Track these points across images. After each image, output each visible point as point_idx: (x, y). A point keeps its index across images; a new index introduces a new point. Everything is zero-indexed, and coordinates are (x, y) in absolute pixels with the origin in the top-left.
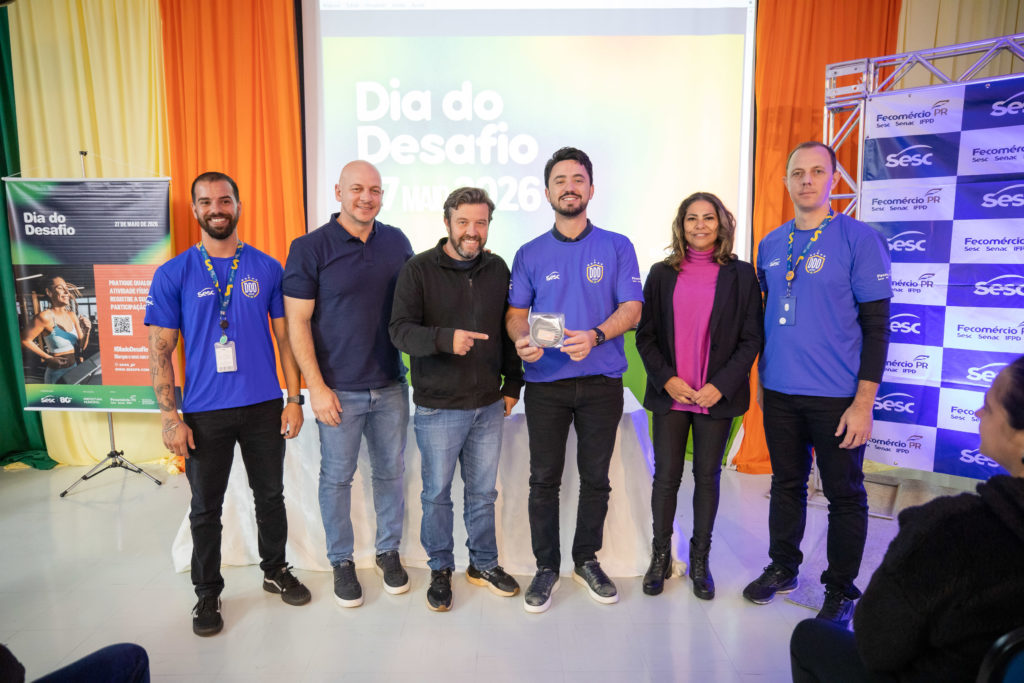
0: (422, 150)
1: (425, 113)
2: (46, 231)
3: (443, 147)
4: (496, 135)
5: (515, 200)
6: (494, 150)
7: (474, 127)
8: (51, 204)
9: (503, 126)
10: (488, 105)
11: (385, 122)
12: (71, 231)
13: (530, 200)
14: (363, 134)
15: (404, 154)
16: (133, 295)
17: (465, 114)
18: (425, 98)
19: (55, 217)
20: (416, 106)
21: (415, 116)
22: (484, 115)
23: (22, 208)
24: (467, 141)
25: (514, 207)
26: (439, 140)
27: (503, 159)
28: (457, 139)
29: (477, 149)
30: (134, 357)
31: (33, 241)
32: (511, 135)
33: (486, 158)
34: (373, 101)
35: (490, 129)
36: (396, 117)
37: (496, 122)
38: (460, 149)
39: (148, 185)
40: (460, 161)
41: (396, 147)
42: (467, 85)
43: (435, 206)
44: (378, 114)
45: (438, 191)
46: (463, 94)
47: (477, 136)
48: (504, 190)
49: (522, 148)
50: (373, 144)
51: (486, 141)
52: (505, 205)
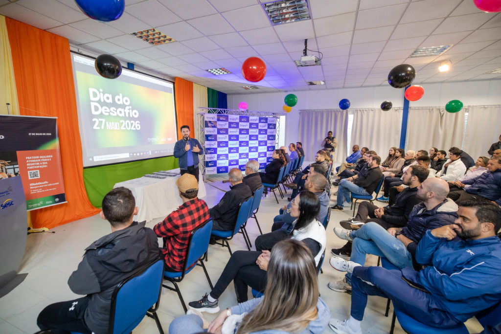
0: (111, 111)
1: (110, 101)
3: (116, 111)
4: (129, 109)
5: (135, 127)
6: (129, 113)
7: (123, 106)
9: (130, 107)
10: (126, 101)
11: (99, 102)
13: (138, 127)
14: (93, 105)
15: (106, 112)
16: (40, 162)
17: (121, 102)
18: (110, 96)
20: (108, 98)
21: (108, 101)
22: (126, 103)
24: (122, 110)
25: (135, 129)
26: (115, 109)
27: (131, 116)
28: (119, 109)
29: (125, 113)
30: (40, 186)
32: (132, 110)
33: (127, 115)
34: (95, 95)
35: (127, 108)
36: (102, 100)
37: (129, 106)
38: (121, 112)
40: (120, 115)
41: (103, 110)
42: (121, 94)
43: (116, 128)
44: (97, 99)
45: (116, 124)
46: (120, 97)
47: (125, 109)
48: (132, 124)
49: (135, 114)
50: (96, 109)
51: (127, 111)
52: (133, 128)
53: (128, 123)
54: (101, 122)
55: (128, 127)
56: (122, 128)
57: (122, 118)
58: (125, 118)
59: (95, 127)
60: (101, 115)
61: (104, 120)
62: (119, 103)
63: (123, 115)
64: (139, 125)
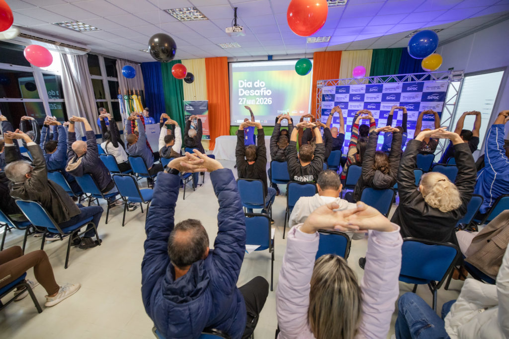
0: (250, 93)
1: (251, 86)
2: (189, 109)
4: (264, 90)
5: (267, 102)
6: (263, 93)
7: (260, 88)
8: (190, 105)
9: (265, 88)
10: (262, 84)
11: (244, 88)
12: (193, 109)
14: (240, 90)
15: (247, 94)
17: (258, 86)
18: (251, 83)
19: (191, 107)
20: (249, 85)
21: (249, 87)
22: (262, 86)
23: (186, 106)
24: (258, 91)
25: (267, 104)
26: (253, 91)
27: (265, 94)
29: (260, 93)
31: (188, 111)
32: (266, 90)
33: (262, 94)
34: (242, 84)
35: (263, 89)
36: (246, 87)
37: (264, 87)
38: (257, 93)
39: (204, 102)
40: (257, 95)
41: (245, 93)
42: (259, 81)
43: (253, 103)
44: (242, 86)
45: (253, 101)
46: (258, 82)
47: (260, 90)
48: (265, 100)
49: (268, 92)
50: (242, 92)
51: (262, 91)
52: (265, 103)
53: (262, 100)
54: (243, 100)
55: (262, 102)
56: (257, 103)
57: (258, 96)
58: (260, 96)
59: (240, 103)
60: (244, 96)
61: (245, 99)
62: (256, 86)
63: (259, 94)
64: (271, 101)
